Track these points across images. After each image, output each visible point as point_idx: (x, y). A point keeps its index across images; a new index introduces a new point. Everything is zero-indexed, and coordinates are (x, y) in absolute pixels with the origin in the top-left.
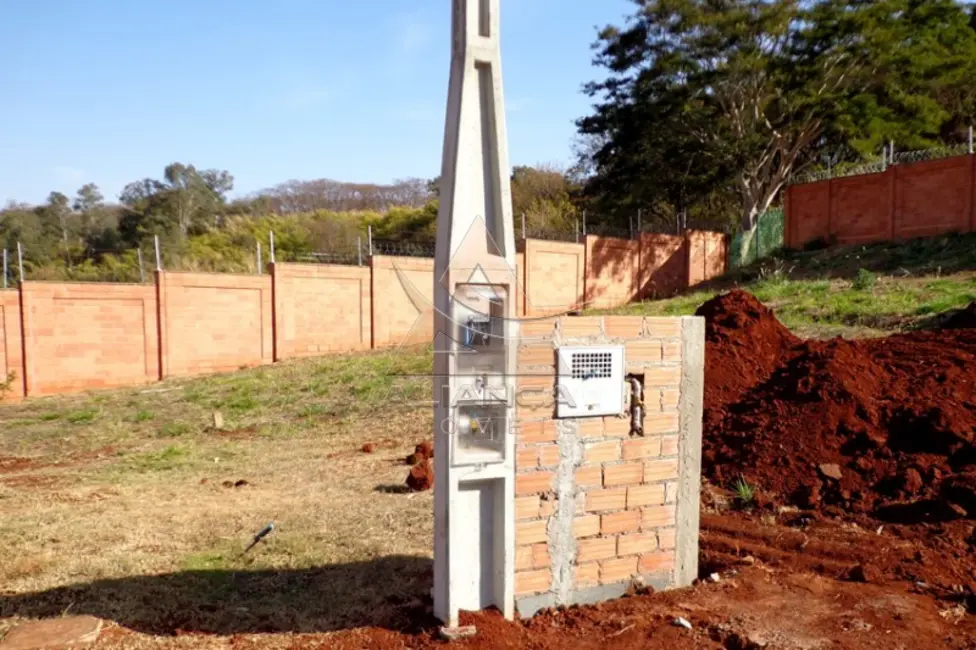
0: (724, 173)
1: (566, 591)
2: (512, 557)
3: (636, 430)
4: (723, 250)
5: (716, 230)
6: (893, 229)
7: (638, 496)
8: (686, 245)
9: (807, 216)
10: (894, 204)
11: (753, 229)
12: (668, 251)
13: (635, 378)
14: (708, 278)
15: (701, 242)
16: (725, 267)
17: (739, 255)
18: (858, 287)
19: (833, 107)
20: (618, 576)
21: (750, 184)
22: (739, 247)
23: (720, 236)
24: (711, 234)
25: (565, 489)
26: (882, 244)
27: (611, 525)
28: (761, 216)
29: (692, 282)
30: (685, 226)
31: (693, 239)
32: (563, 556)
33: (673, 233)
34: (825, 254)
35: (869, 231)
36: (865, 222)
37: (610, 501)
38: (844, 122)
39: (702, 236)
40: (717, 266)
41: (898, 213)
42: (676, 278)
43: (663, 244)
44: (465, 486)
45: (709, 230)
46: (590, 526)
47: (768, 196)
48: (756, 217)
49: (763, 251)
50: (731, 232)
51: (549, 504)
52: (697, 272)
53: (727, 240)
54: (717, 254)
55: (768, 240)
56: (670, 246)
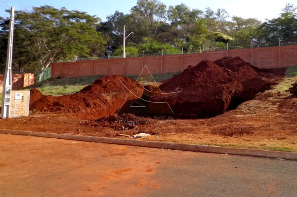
0: (35, 59)
1: (15, 116)
2: (10, 112)
3: (23, 101)
4: (34, 78)
5: (32, 73)
6: (77, 74)
7: (22, 107)
8: (23, 77)
9: (57, 71)
10: (77, 69)
11: (43, 73)
12: (18, 78)
13: (23, 96)
14: (29, 85)
15: (27, 76)
16: (35, 82)
17: (38, 79)
18: (65, 88)
19: (63, 46)
20: (20, 115)
21: (42, 61)
22: (39, 77)
23: (33, 74)
24: (30, 74)
25: (15, 106)
26: (74, 78)
27: (20, 110)
28: (45, 70)
29: (24, 86)
30: (23, 72)
31: (25, 75)
32: (15, 113)
33: (19, 73)
34: (60, 80)
35: (72, 75)
36: (71, 73)
37: (20, 108)
38: (66, 51)
39: (28, 75)
40: (32, 82)
41: (78, 71)
42: (20, 85)
43: (17, 76)
44: (6, 106)
45: (30, 73)
46: (17, 110)
47: (47, 65)
48: (43, 70)
49: (45, 78)
50: (36, 73)
51: (14, 108)
52: (26, 84)
53: (35, 76)
54: (32, 79)
55: (47, 76)
56: (18, 77)
